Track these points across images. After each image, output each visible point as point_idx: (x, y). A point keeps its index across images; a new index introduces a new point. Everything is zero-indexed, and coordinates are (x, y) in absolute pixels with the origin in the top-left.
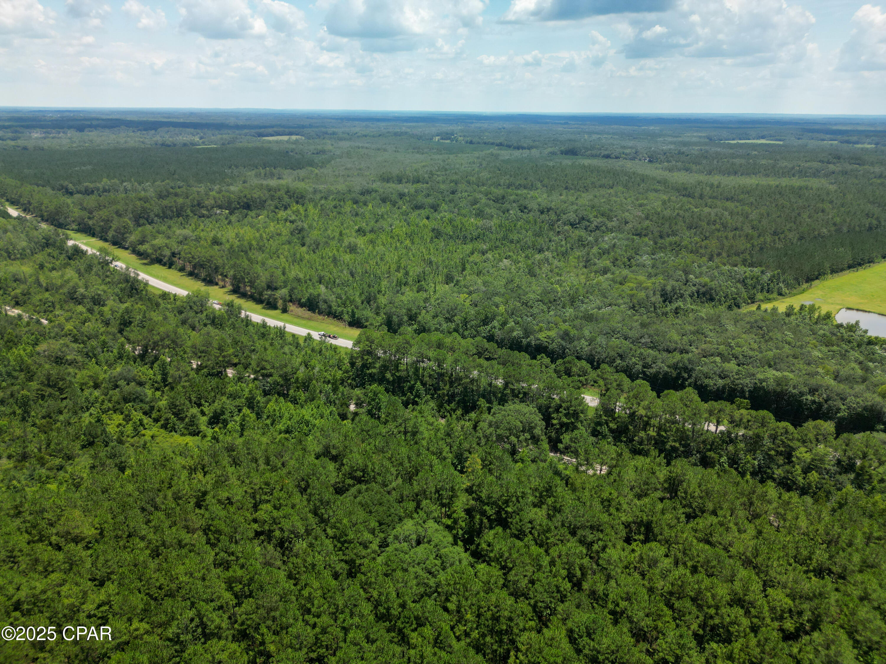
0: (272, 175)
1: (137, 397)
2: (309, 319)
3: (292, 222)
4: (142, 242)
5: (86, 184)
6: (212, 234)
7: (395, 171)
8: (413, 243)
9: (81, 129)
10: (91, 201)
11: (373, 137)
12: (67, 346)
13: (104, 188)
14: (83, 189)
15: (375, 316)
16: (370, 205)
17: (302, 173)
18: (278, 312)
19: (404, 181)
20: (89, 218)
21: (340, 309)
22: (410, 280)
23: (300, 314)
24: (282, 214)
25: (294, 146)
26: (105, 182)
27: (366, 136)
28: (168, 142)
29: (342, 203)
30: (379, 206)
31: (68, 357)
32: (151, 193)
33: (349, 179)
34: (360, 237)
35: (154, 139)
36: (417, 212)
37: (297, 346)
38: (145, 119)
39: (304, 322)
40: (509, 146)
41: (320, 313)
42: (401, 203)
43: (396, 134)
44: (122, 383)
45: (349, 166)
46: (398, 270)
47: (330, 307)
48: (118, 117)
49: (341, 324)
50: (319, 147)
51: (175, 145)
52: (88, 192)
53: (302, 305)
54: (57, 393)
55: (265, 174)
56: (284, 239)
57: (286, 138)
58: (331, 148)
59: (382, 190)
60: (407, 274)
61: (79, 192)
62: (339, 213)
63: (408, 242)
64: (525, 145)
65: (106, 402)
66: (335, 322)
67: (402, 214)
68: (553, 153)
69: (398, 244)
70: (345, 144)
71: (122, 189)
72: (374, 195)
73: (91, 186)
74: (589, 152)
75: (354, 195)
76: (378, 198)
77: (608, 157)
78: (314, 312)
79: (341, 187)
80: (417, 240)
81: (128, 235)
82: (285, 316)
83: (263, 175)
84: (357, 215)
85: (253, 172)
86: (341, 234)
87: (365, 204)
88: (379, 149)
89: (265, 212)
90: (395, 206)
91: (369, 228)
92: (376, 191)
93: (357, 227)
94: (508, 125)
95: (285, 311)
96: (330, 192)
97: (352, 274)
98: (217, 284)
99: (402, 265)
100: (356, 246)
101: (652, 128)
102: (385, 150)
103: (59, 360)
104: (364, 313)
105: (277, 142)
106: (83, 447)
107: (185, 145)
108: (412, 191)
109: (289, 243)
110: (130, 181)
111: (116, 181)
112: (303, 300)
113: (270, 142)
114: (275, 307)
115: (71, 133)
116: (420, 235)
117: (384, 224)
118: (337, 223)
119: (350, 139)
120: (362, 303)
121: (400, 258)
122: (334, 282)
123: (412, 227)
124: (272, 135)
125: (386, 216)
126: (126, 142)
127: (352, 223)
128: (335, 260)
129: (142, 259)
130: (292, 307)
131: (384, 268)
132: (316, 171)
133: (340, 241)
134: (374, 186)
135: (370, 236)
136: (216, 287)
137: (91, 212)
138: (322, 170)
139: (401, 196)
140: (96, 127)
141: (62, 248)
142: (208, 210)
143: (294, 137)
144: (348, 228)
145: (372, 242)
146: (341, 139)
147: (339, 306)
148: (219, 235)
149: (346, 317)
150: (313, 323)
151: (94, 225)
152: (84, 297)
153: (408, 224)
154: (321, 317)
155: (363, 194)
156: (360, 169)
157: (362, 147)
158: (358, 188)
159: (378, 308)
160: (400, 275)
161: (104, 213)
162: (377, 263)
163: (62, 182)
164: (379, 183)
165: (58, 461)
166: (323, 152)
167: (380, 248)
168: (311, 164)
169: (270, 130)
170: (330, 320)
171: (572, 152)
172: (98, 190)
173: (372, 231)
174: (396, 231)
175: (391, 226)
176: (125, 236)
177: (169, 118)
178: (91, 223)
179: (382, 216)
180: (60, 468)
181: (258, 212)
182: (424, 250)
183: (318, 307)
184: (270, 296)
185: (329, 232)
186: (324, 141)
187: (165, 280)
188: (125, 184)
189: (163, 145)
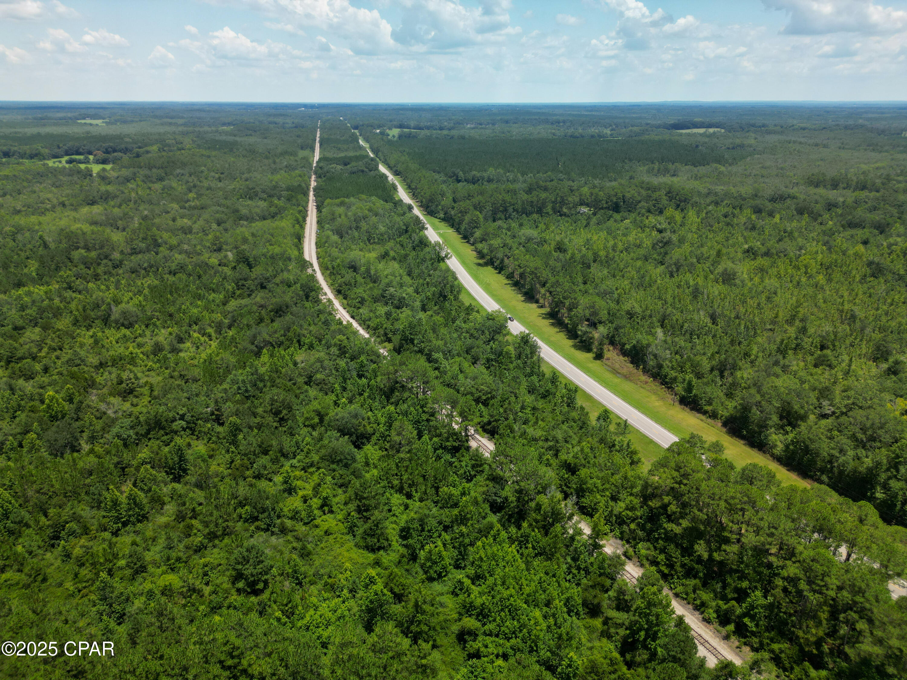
0: (666, 171)
2: (626, 377)
3: (660, 231)
5: (474, 173)
6: (558, 238)
7: (831, 173)
8: (830, 280)
11: (815, 130)
15: (724, 398)
16: (778, 216)
17: (702, 170)
18: (590, 355)
19: (841, 185)
20: (452, 208)
21: (673, 374)
22: (806, 342)
23: (617, 366)
24: (652, 220)
25: (707, 140)
26: (491, 172)
27: (804, 129)
28: (577, 134)
29: (737, 211)
30: (791, 219)
33: (762, 180)
34: (747, 260)
35: (566, 131)
36: (850, 232)
37: (583, 425)
39: (617, 380)
41: (645, 371)
42: (827, 216)
43: (846, 128)
45: (768, 164)
46: (790, 321)
47: (660, 366)
49: (669, 397)
50: (738, 141)
51: (582, 137)
52: (474, 181)
53: (624, 353)
55: (658, 170)
56: (642, 252)
57: (702, 131)
58: (752, 141)
59: (802, 197)
60: (803, 330)
62: (728, 224)
63: (821, 279)
66: (662, 390)
67: (824, 233)
69: (804, 279)
70: (772, 139)
71: (504, 179)
72: (789, 201)
73: (478, 174)
75: (758, 202)
76: (793, 207)
78: (637, 367)
79: (746, 190)
80: (837, 275)
82: (596, 365)
83: (656, 171)
84: (753, 228)
85: (646, 168)
86: (719, 254)
87: (771, 214)
88: (817, 145)
89: (633, 215)
90: (816, 220)
91: (763, 249)
92: (794, 198)
93: (746, 246)
95: (599, 356)
96: (727, 195)
97: (713, 318)
98: (537, 302)
99: (800, 315)
100: (734, 274)
102: (825, 146)
104: (708, 389)
105: (689, 135)
108: (850, 200)
109: (646, 259)
111: (503, 171)
112: (627, 347)
113: (681, 135)
114: (588, 349)
116: (844, 269)
117: (788, 246)
118: (720, 237)
119: (782, 133)
120: (712, 370)
121: (799, 304)
122: (682, 327)
123: (834, 256)
125: (796, 234)
127: (741, 239)
128: (696, 293)
129: (479, 258)
130: (610, 353)
131: (768, 314)
132: (723, 169)
133: (715, 263)
134: (794, 191)
135: (761, 261)
136: (534, 306)
138: (730, 168)
139: (830, 206)
142: (570, 209)
143: (711, 130)
144: (733, 246)
145: (762, 270)
146: (769, 132)
147: (673, 368)
148: (566, 241)
149: (679, 388)
150: (628, 386)
151: (455, 215)
153: (829, 249)
154: (643, 378)
155: (773, 200)
156: (782, 169)
157: (794, 142)
158: (769, 192)
159: (734, 385)
160: (792, 331)
162: (759, 304)
164: (802, 187)
166: (742, 146)
167: (771, 282)
168: (719, 160)
170: (654, 385)
172: (483, 179)
173: (767, 254)
174: (806, 259)
175: (801, 249)
176: (474, 230)
178: (453, 213)
179: (791, 233)
181: (625, 214)
182: (846, 294)
183: (645, 362)
184: (586, 333)
185: (704, 250)
186: (747, 134)
187: (487, 288)
188: (509, 174)
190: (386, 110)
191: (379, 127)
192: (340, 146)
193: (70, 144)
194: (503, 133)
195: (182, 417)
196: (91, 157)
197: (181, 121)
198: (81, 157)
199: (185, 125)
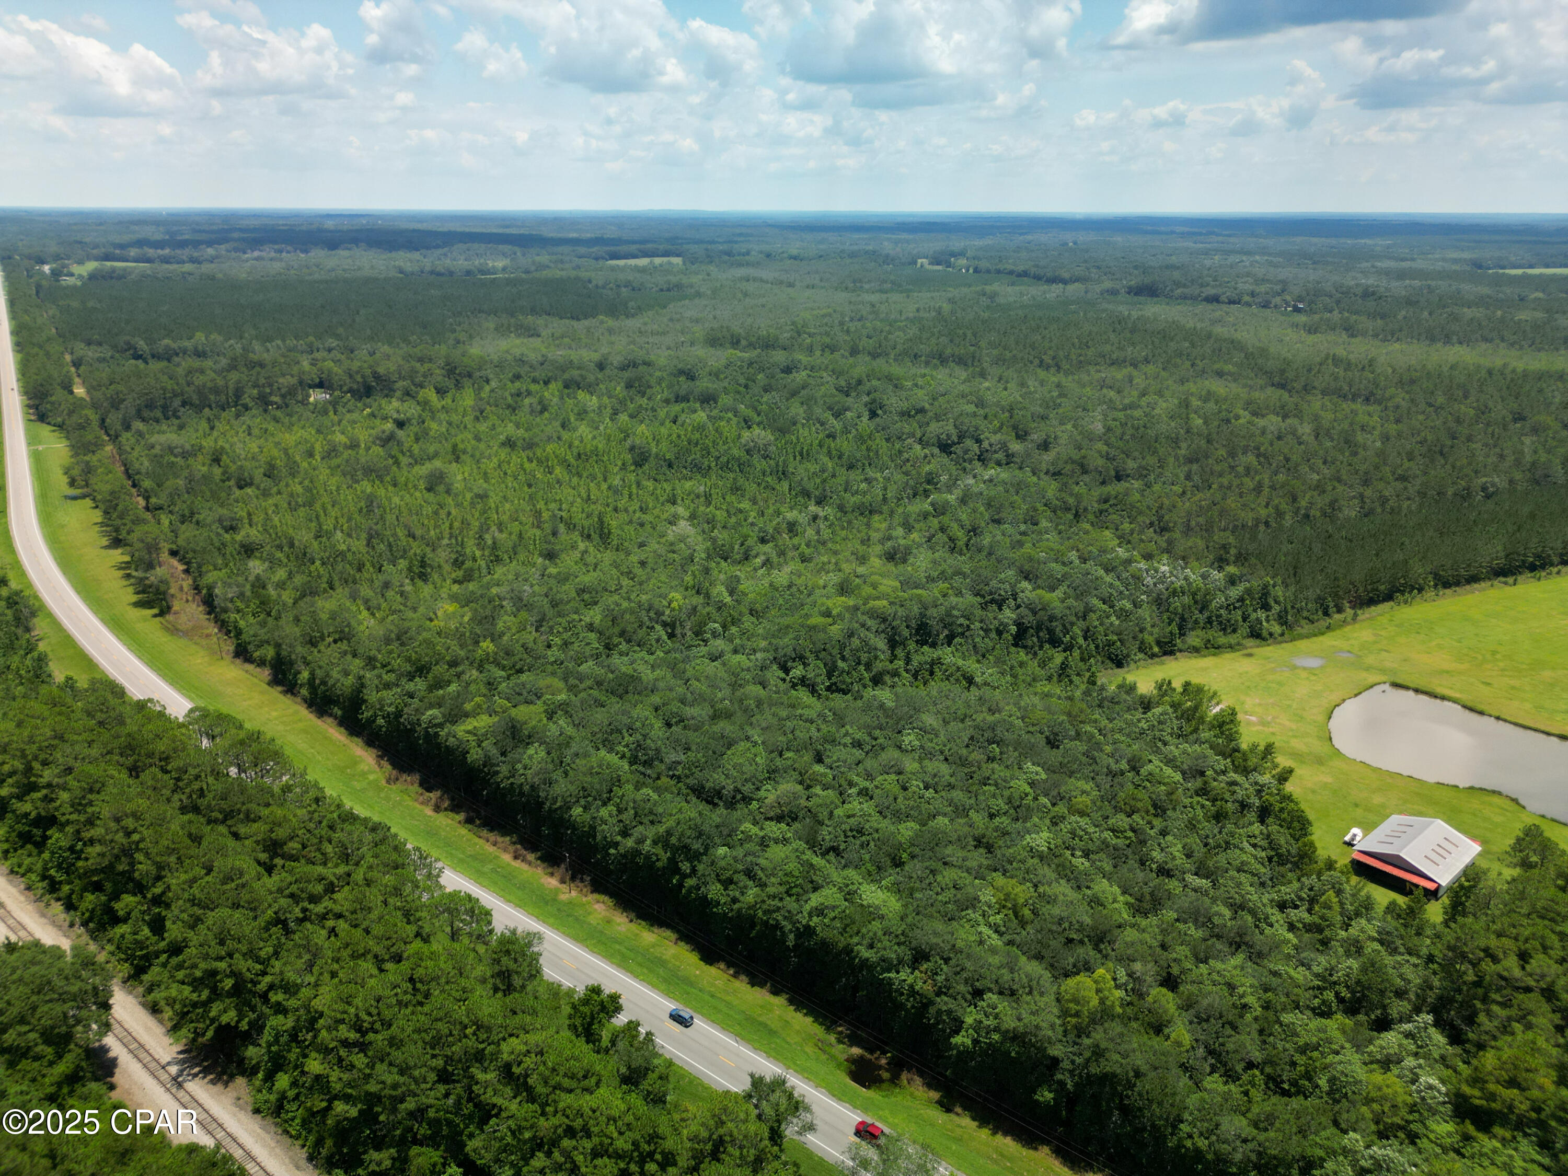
3: (400, 423)
11: (808, 259)
13: (196, 349)
14: (161, 350)
27: (793, 258)
28: (440, 269)
40: (1038, 278)
51: (451, 274)
52: (167, 356)
57: (643, 262)
61: (155, 355)
64: (1066, 275)
68: (1113, 292)
70: (734, 274)
73: (174, 345)
74: (1179, 291)
77: (1214, 299)
94: (1083, 237)
101: (1369, 242)
105: (614, 269)
107: (469, 273)
111: (217, 337)
124: (634, 256)
143: (659, 261)
169: (633, 248)
171: (1149, 291)
172: (185, 351)
177: (507, 227)
188: (230, 342)
189: (432, 272)
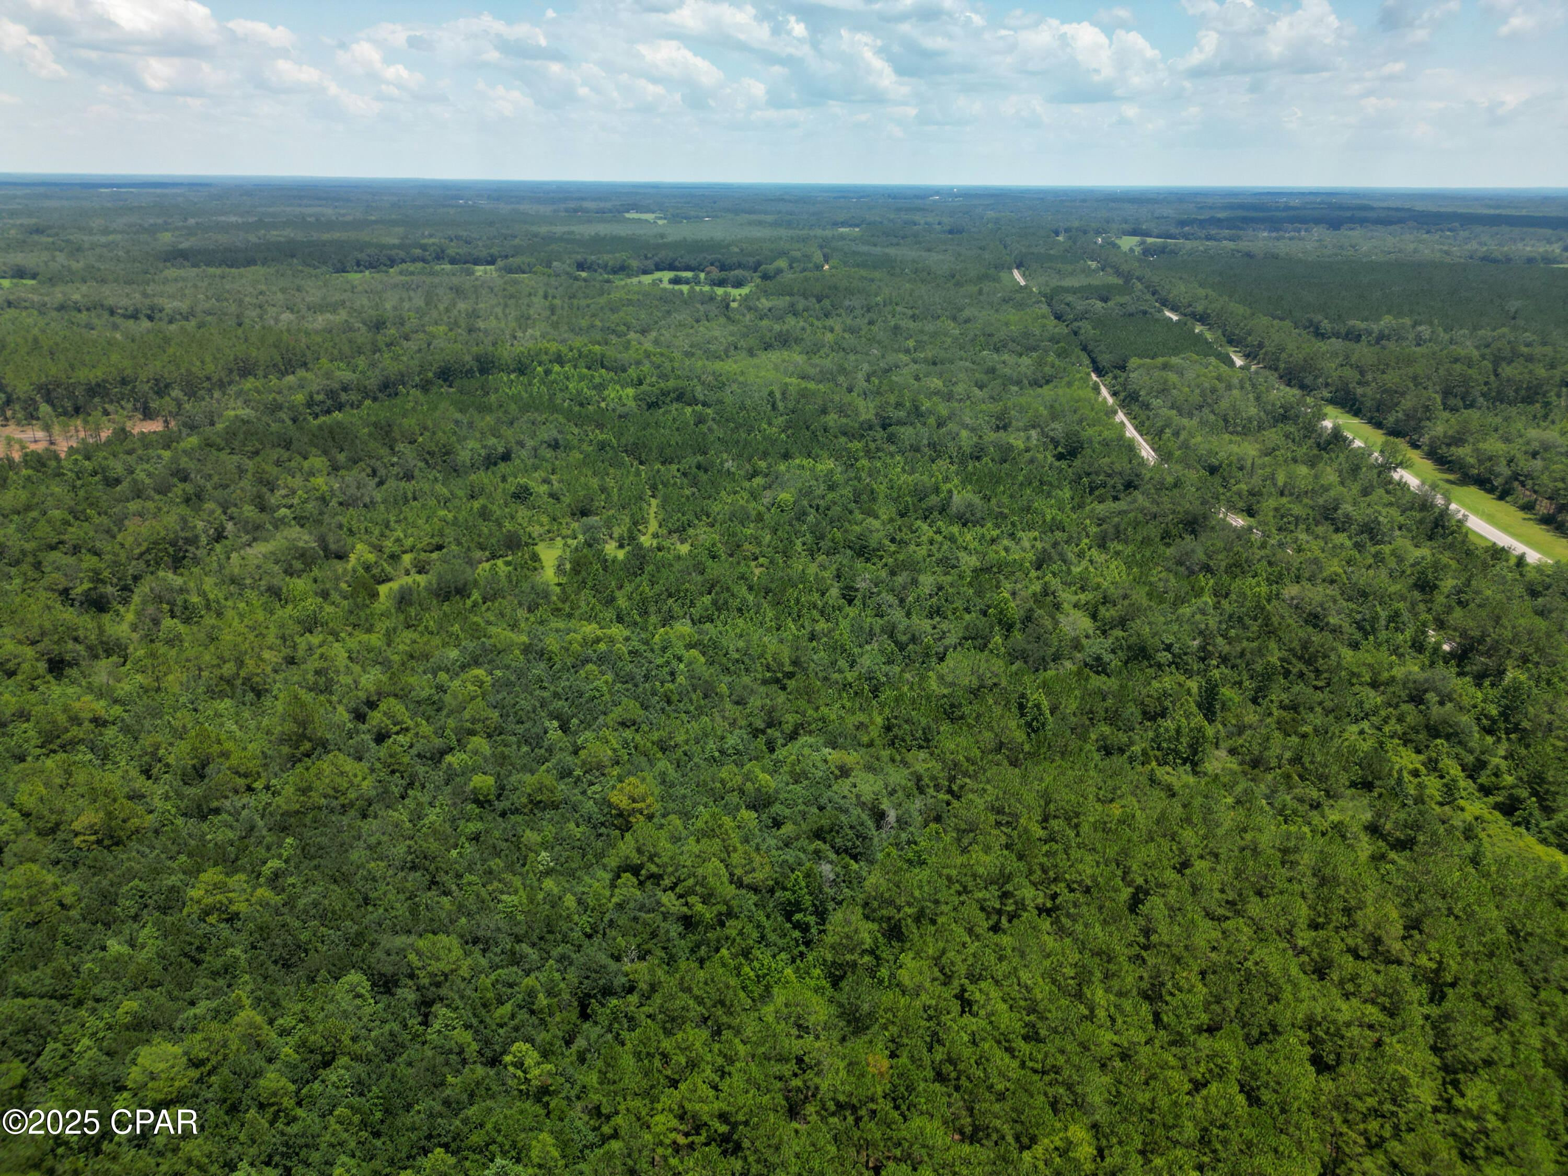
1: (1456, 734)
4: (1458, 441)
5: (1351, 323)
9: (1335, 224)
10: (1363, 352)
12: (1335, 602)
13: (1380, 332)
14: (1343, 331)
20: (1359, 383)
26: (1387, 321)
28: (1496, 255)
31: (1332, 621)
32: (1469, 349)
35: (1468, 247)
38: (1449, 210)
44: (1432, 697)
48: (1399, 204)
51: (1509, 261)
52: (1354, 336)
54: (1312, 676)
61: (1337, 335)
65: (1393, 721)
71: (1411, 336)
73: (1360, 325)
81: (1428, 423)
103: (1315, 620)
106: (1353, 785)
107: (1530, 260)
110: (1431, 323)
111: (1407, 321)
115: (1318, 232)
126: (1416, 251)
129: (1443, 471)
137: (1362, 373)
140: (1363, 221)
141: (1310, 429)
151: (1364, 396)
152: (1348, 519)
161: (1391, 378)
163: (1312, 315)
165: (1314, 794)
172: (1370, 334)
176: (1423, 424)
178: (1360, 391)
180: (1316, 806)
187: (1493, 520)
188: (1420, 328)
189: (1485, 258)
190: (1084, 201)
191: (1098, 233)
192: (1059, 266)
193: (663, 254)
194: (1342, 247)
195: (1168, 648)
196: (702, 275)
197: (770, 218)
198: (689, 274)
199: (776, 224)
